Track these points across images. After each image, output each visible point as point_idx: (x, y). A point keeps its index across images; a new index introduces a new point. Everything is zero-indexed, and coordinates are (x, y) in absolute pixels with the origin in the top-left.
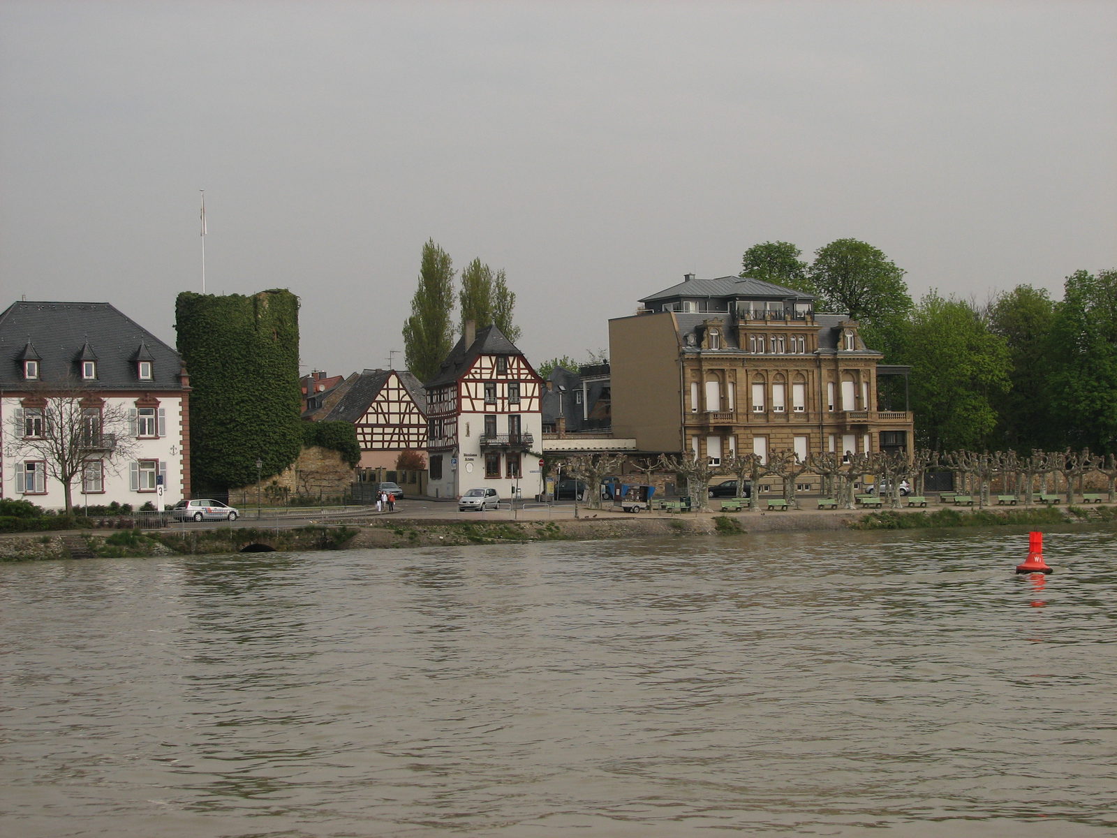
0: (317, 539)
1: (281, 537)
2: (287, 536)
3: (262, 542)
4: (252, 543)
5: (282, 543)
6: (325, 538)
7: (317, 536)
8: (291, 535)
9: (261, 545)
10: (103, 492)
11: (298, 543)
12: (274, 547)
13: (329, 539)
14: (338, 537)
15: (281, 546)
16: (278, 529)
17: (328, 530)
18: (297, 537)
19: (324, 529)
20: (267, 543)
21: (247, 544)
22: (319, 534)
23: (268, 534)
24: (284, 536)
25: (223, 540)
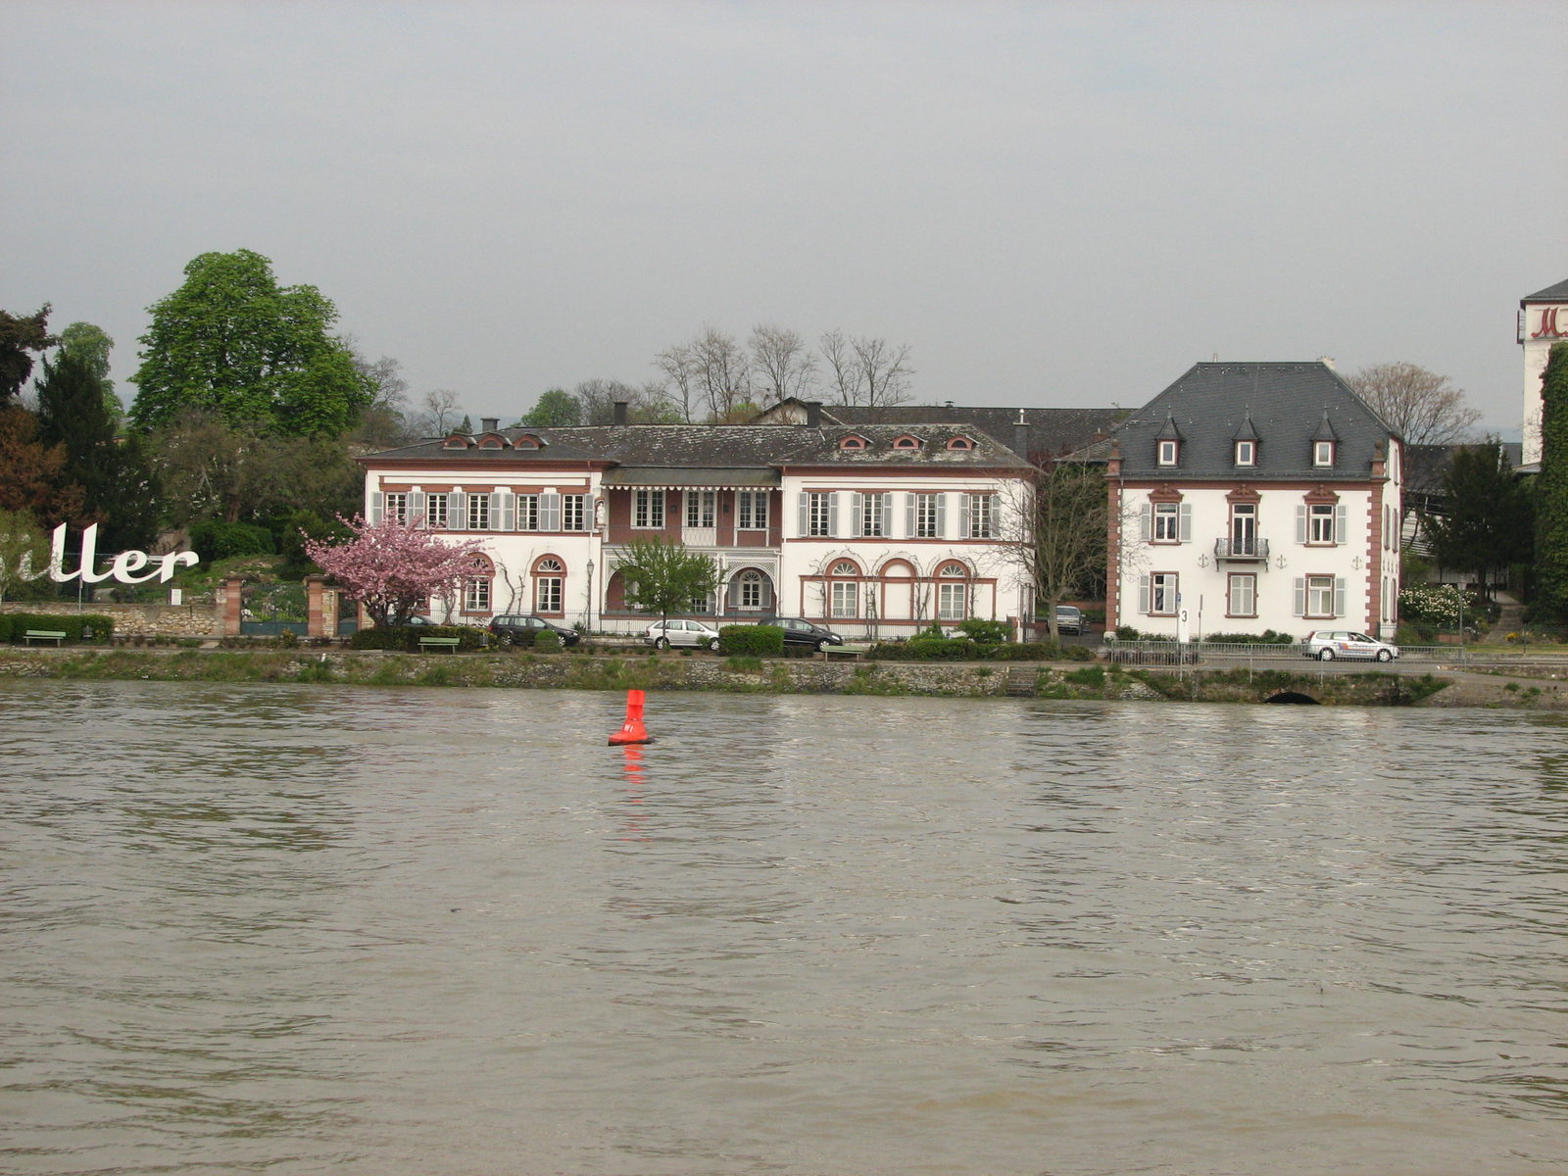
0: (1384, 691)
1: (1328, 685)
2: (1337, 684)
3: (1298, 690)
4: (1283, 691)
5: (1330, 694)
6: (1397, 689)
7: (1385, 686)
8: (1344, 683)
9: (1299, 695)
10: (1255, 617)
11: (1355, 693)
12: (1316, 698)
13: (1404, 691)
14: (1417, 689)
15: (1327, 697)
16: (1323, 673)
17: (1401, 679)
18: (1353, 686)
19: (1395, 677)
20: (1306, 692)
21: (1275, 692)
22: (1387, 683)
23: (1309, 681)
24: (1332, 684)
25: (1240, 684)
